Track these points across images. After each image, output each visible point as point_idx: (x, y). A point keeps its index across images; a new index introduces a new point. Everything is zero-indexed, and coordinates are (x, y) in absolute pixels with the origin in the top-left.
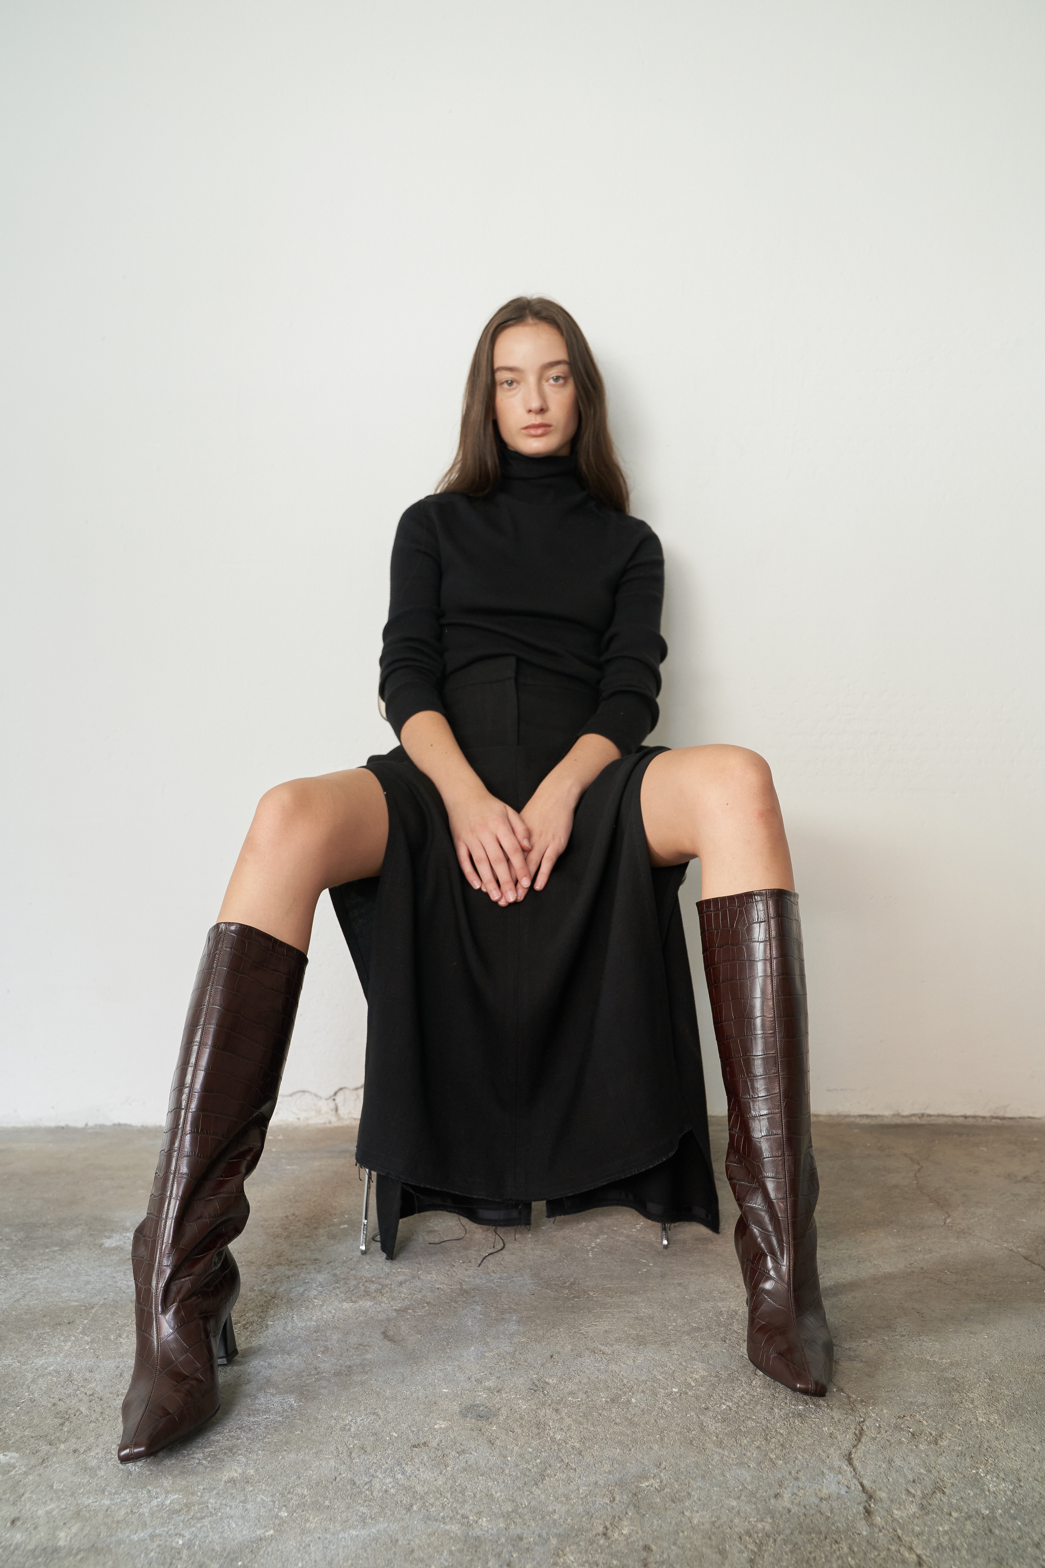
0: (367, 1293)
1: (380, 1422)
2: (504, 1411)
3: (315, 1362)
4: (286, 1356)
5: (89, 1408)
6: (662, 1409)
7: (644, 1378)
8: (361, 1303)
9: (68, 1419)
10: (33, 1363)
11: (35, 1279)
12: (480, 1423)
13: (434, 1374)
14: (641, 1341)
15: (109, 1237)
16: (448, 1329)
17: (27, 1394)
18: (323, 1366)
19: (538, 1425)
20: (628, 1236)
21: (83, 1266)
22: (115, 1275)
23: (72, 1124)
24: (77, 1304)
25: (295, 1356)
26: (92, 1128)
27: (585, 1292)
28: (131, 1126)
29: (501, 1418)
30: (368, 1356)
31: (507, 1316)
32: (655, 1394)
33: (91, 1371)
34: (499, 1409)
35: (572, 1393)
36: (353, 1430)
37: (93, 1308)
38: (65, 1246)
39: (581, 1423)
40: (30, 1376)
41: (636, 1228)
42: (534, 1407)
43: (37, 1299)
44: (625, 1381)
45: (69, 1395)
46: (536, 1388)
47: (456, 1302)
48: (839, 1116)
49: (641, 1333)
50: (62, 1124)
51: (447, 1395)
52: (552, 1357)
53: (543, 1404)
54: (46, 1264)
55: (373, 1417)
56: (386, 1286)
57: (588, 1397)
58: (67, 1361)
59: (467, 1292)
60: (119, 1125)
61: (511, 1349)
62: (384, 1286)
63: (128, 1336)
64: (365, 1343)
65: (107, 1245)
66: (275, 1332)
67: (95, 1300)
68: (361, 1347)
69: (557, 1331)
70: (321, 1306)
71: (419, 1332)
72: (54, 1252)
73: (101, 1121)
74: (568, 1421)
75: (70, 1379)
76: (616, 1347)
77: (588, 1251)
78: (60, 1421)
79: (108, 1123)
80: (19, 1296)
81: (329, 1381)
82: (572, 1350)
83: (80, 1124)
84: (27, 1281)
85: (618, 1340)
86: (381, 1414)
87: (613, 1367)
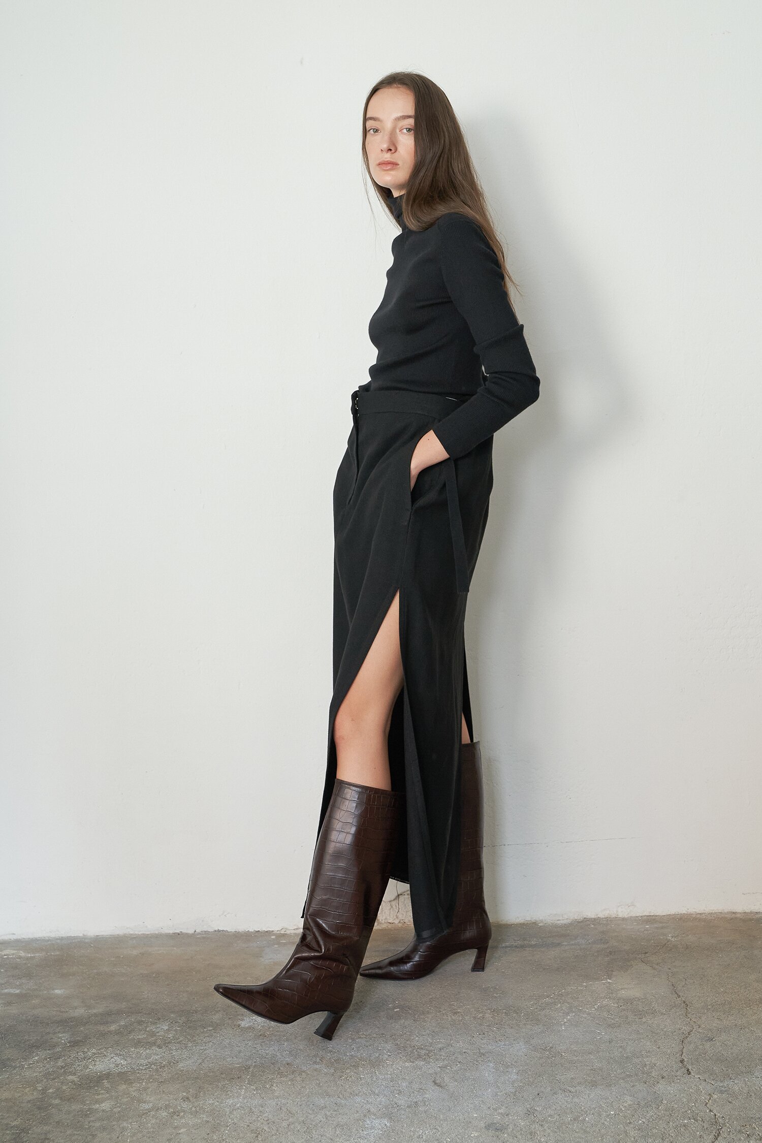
0: (419, 1056)
1: (439, 1133)
2: (511, 1126)
3: (395, 1100)
4: (376, 1097)
5: (269, 1128)
6: (603, 1124)
7: (594, 1106)
8: (417, 1062)
9: (259, 1134)
10: (226, 1102)
11: (205, 1050)
12: (497, 1133)
13: (468, 1106)
14: (594, 1084)
15: (242, 1020)
16: (474, 1079)
17: (230, 1120)
18: (400, 1102)
19: (531, 1133)
20: (589, 1014)
21: (233, 1040)
22: (255, 1046)
23: (184, 931)
24: (238, 1066)
25: (382, 1096)
26: (199, 934)
27: (559, 1053)
28: (227, 931)
29: (510, 1130)
30: (427, 1096)
31: (510, 1070)
32: (600, 1115)
33: (262, 1107)
34: (508, 1125)
35: (550, 1116)
36: (424, 1137)
37: (249, 1068)
38: (216, 1027)
39: (557, 1133)
40: (227, 1110)
41: (594, 1008)
42: (529, 1124)
43: (212, 1063)
44: (583, 1108)
45: (254, 1121)
46: (529, 1113)
47: (477, 1061)
48: (751, 913)
49: (594, 1079)
50: (178, 931)
51: (476, 1118)
52: (538, 1094)
53: (534, 1122)
54: (208, 1039)
55: (434, 1131)
56: (431, 1051)
57: (560, 1117)
58: (245, 1101)
59: (484, 1055)
60: (219, 931)
61: (513, 1090)
62: (430, 1051)
63: (277, 1086)
64: (423, 1088)
65: (242, 1025)
66: (366, 1082)
67: (249, 1063)
68: (421, 1090)
69: (541, 1079)
70: (392, 1065)
71: (456, 1081)
72: (210, 1030)
73: (205, 928)
74: (549, 1131)
75: (251, 1111)
76: (578, 1088)
77: (561, 1025)
78: (256, 1135)
79: (211, 930)
80: (200, 1061)
81: (405, 1111)
82: (551, 1090)
83: (191, 931)
84: (201, 1051)
85: (579, 1083)
86: (440, 1129)
87: (576, 1100)
